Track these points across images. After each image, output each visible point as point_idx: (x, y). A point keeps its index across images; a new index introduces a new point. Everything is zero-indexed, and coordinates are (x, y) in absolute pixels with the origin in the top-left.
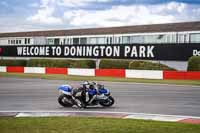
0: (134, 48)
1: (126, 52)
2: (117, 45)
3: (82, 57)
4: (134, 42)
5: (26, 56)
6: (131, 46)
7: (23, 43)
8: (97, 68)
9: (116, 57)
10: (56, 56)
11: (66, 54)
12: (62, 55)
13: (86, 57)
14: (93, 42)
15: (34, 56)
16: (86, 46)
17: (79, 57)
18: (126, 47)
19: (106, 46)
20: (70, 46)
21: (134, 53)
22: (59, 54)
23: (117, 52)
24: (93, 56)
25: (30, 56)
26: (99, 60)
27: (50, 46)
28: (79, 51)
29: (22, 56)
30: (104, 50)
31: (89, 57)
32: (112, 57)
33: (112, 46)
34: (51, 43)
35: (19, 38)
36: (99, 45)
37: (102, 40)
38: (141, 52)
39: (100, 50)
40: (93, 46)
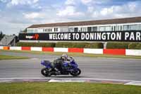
0: (132, 33)
1: (126, 37)
2: (119, 32)
3: (94, 40)
4: (132, 29)
5: (55, 40)
6: (130, 32)
7: (53, 31)
8: (105, 48)
9: (119, 40)
10: (75, 40)
11: (82, 39)
12: (80, 39)
13: (96, 40)
14: (102, 30)
15: (61, 40)
16: (97, 32)
17: (92, 40)
18: (126, 33)
19: (111, 32)
20: (85, 33)
21: (132, 37)
22: (77, 39)
23: (119, 36)
24: (102, 40)
25: (58, 40)
26: (106, 43)
27: (72, 33)
28: (92, 36)
29: (52, 40)
30: (110, 35)
31: (99, 40)
32: (115, 40)
33: (116, 32)
34: (72, 31)
35: (50, 28)
36: (106, 32)
37: (108, 28)
38: (137, 36)
39: (107, 35)
40: (102, 32)
